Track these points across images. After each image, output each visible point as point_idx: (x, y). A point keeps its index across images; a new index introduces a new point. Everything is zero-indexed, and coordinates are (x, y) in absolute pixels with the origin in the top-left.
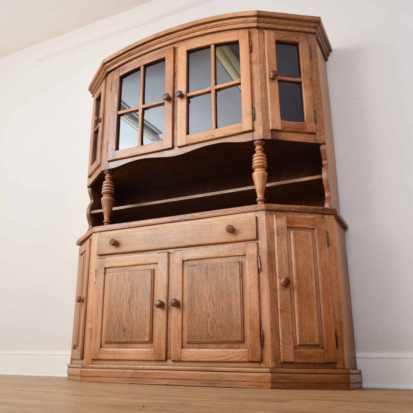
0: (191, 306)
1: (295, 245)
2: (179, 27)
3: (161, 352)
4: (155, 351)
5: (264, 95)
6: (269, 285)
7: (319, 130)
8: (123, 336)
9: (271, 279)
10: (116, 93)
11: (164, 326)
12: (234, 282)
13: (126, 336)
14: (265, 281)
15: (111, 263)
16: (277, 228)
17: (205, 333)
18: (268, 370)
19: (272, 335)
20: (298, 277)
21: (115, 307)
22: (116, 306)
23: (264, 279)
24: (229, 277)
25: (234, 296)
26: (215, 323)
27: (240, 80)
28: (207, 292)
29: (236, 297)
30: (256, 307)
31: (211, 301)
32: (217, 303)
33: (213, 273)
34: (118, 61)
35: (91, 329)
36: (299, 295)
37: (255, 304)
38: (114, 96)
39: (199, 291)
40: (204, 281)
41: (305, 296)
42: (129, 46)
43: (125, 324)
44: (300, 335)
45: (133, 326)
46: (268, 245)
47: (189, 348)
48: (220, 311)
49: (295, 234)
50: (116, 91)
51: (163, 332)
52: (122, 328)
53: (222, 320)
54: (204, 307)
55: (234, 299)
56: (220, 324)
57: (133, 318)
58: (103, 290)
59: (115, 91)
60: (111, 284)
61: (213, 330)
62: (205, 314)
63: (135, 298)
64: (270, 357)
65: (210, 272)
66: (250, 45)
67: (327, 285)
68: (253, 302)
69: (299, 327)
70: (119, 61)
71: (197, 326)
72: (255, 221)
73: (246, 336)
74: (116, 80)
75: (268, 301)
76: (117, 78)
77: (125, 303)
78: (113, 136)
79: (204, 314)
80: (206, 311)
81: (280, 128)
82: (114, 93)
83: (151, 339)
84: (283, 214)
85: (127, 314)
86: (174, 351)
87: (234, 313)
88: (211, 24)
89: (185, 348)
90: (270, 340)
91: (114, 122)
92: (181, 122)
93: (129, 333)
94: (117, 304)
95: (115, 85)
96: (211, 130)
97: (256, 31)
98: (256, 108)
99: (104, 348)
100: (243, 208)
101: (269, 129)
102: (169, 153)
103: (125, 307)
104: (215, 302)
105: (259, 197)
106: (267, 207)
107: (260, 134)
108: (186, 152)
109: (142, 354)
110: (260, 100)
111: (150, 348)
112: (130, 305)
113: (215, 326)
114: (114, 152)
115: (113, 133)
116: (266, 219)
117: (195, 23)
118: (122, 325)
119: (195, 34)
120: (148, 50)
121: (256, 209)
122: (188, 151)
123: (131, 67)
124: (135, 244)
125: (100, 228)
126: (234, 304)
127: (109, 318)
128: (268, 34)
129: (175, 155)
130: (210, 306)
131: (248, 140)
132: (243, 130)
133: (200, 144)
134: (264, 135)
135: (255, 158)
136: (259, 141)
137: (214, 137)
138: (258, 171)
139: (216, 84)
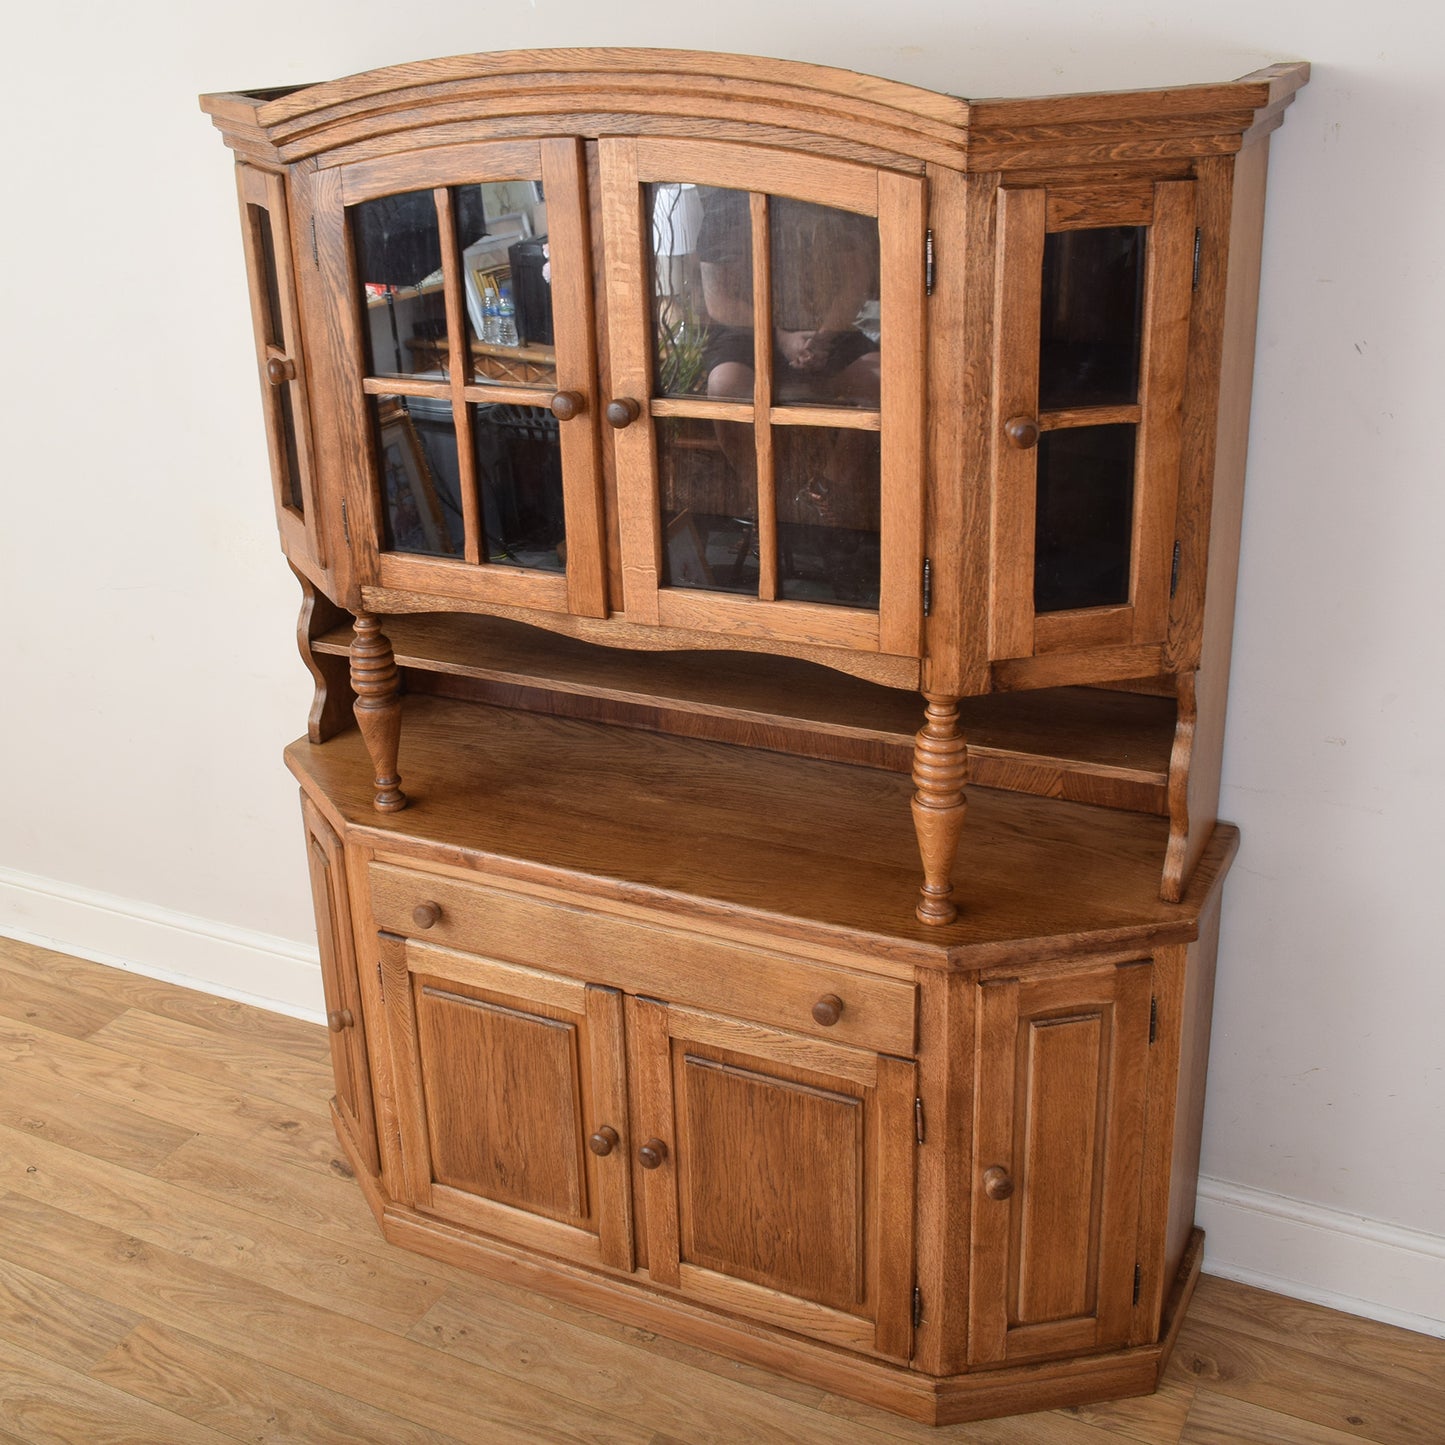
0: (704, 1172)
1: (1041, 1069)
2: (598, 61)
3: (619, 1251)
4: (601, 1245)
5: (973, 512)
6: (947, 1184)
7: (1183, 620)
8: (498, 1181)
9: (955, 1168)
10: (341, 289)
11: (622, 1194)
12: (837, 1154)
13: (509, 1183)
14: (936, 1171)
15: (428, 965)
16: (984, 1026)
17: (748, 1252)
18: (929, 1383)
19: (948, 1305)
20: (1039, 1156)
21: (460, 1098)
22: (465, 1096)
23: (931, 1165)
24: (820, 1136)
25: (834, 1191)
26: (779, 1237)
27: (879, 422)
28: (752, 1154)
29: (844, 1194)
30: (902, 1233)
31: (764, 1180)
32: (785, 1193)
33: (771, 1110)
35: (394, 1121)
36: (1037, 1203)
37: (902, 1227)
38: (335, 298)
39: (727, 1141)
40: (743, 1121)
41: (1056, 1204)
43: (501, 1152)
44: (1029, 1300)
45: (526, 1165)
46: (952, 1075)
47: (700, 1265)
48: (793, 1214)
49: (1042, 1038)
50: (340, 278)
51: (621, 1205)
52: (493, 1164)
53: (798, 1237)
54: (743, 1187)
55: (835, 1198)
56: (795, 1245)
57: (522, 1143)
58: (415, 1034)
59: (335, 278)
60: (439, 1029)
61: (771, 1252)
62: (748, 1206)
63: (524, 1094)
64: (938, 1353)
65: (761, 1102)
66: (930, 261)
67: (1131, 1157)
68: (894, 1221)
69: (1027, 1282)
71: (724, 1227)
72: (913, 999)
73: (870, 1290)
75: (939, 1222)
76: (336, 213)
77: (492, 1097)
78: (360, 487)
79: (744, 1205)
80: (749, 1200)
81: (1027, 653)
82: (333, 284)
83: (586, 1210)
84: (1009, 973)
85: (503, 1129)
86: (658, 1261)
87: (837, 1233)
88: (748, 84)
89: (691, 1263)
90: (940, 1316)
91: (353, 425)
92: (634, 525)
93: (516, 1178)
94: (467, 1091)
95: (332, 247)
96: (759, 600)
97: (963, 186)
98: (939, 566)
99: (444, 1187)
100: (872, 942)
101: (986, 654)
102: (594, 630)
103: (495, 1109)
104: (777, 1186)
105: (932, 886)
106: (957, 962)
107: (947, 673)
108: (660, 648)
109: (563, 1240)
110: (958, 537)
111: (586, 1229)
112: (509, 1108)
113: (778, 1246)
114: (373, 557)
115: (360, 476)
116: (949, 998)
117: (675, 68)
118: (492, 1153)
119: (675, 107)
120: (460, 113)
121: (919, 961)
122: (669, 649)
123: (392, 179)
124: (503, 936)
125: (369, 836)
126: (835, 1210)
127: (448, 1120)
128: (1014, 209)
129: (619, 645)
130: (763, 1192)
131: (900, 686)
132: (885, 648)
133: (712, 635)
134: (962, 683)
135: (927, 756)
136: (940, 698)
137: (768, 637)
138: (933, 806)
139: (776, 402)
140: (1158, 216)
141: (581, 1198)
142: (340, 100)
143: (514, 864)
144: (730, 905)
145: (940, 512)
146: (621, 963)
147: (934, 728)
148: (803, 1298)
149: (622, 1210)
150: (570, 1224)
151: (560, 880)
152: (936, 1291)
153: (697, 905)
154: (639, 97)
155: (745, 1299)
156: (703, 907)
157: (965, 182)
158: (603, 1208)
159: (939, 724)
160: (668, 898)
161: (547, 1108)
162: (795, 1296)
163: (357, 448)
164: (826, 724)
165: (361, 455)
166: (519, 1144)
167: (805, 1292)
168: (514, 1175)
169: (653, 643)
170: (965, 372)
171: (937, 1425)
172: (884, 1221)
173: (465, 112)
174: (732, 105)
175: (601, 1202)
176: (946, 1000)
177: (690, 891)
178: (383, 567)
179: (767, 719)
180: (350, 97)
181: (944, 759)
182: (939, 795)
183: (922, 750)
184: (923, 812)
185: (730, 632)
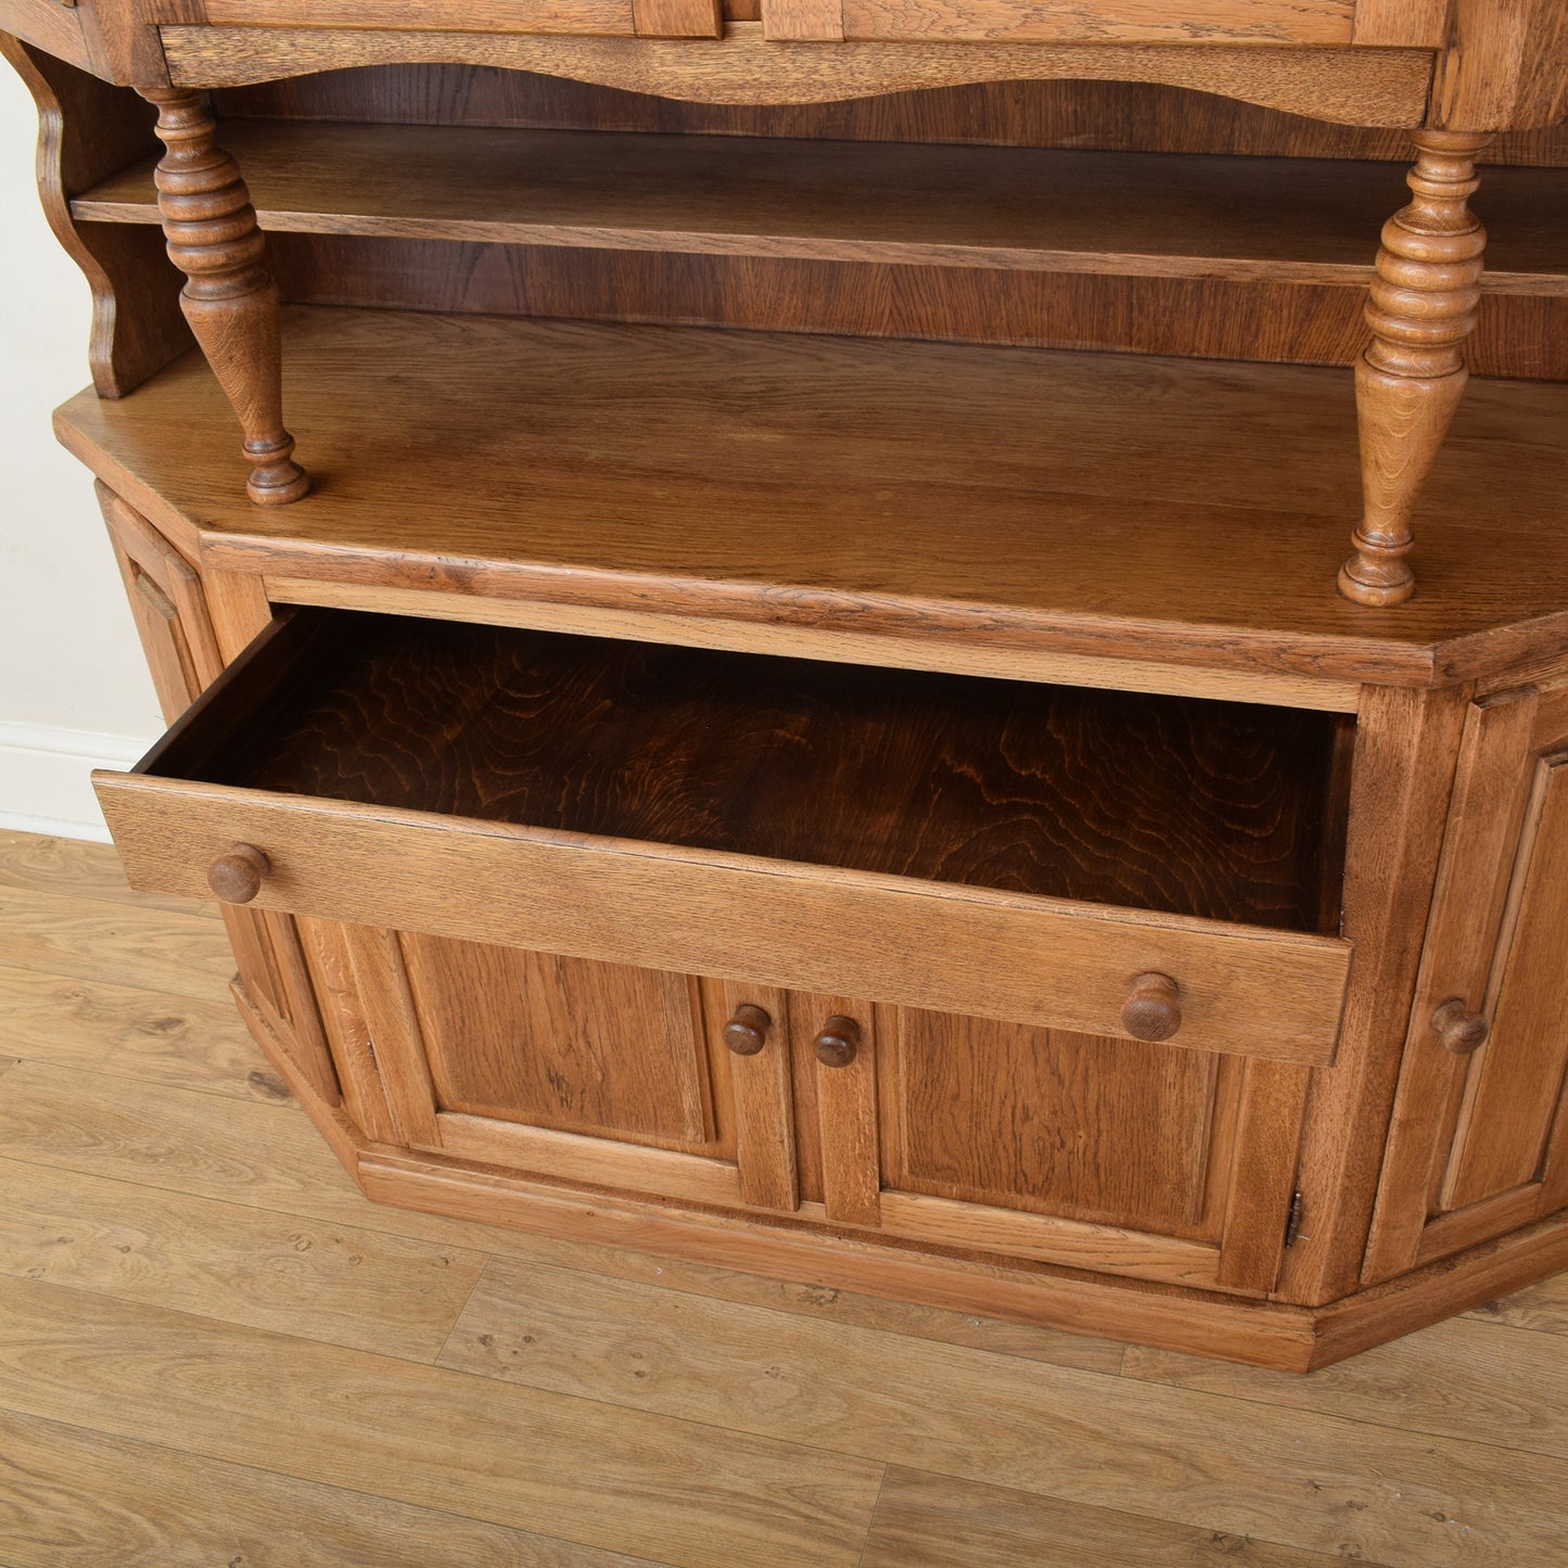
0: (931, 1062)
3: (772, 1181)
4: (742, 1179)
6: (1371, 1037)
8: (554, 1101)
9: (1386, 1012)
11: (779, 1102)
13: (576, 1103)
17: (1005, 1170)
18: (1304, 1320)
19: (1345, 1209)
21: (477, 984)
22: (484, 980)
25: (1173, 1070)
26: (1063, 1144)
29: (1190, 1073)
30: (1285, 1120)
31: (1041, 1062)
32: (1078, 1078)
35: (360, 1026)
36: (1503, 1041)
37: (1285, 1111)
41: (1527, 1038)
43: (558, 1060)
44: (1465, 1181)
45: (605, 1074)
46: (1405, 865)
47: (914, 1190)
48: (1092, 1108)
51: (775, 1120)
52: (543, 1073)
53: (1097, 1142)
54: (1001, 1077)
55: (1170, 1079)
56: (1090, 1154)
57: (596, 1044)
61: (1046, 1167)
62: (1008, 1103)
64: (1320, 1276)
68: (1272, 1103)
71: (963, 1137)
73: (1215, 1203)
75: (1349, 1096)
79: (1002, 1103)
80: (1011, 1094)
83: (713, 1128)
84: (1521, 678)
85: (559, 1024)
86: (841, 1193)
87: (1169, 1128)
89: (898, 1189)
90: (1330, 1226)
93: (586, 1095)
94: (489, 973)
99: (460, 1116)
102: (690, 71)
103: (542, 996)
104: (1065, 1071)
105: (1380, 530)
106: (1448, 670)
108: (840, 96)
109: (673, 1175)
111: (711, 1157)
112: (569, 992)
113: (1060, 1157)
116: (1422, 734)
118: (540, 1060)
121: (1371, 674)
122: (858, 95)
125: (250, 551)
126: (1169, 1099)
127: (458, 1021)
130: (1038, 1081)
131: (1382, 120)
132: (1365, 34)
133: (961, 51)
134: (1522, 99)
135: (1409, 272)
136: (1459, 142)
137: (1095, 37)
138: (1415, 376)
141: (704, 1114)
143: (550, 575)
144: (992, 607)
147: (1428, 210)
148: (1093, 1222)
149: (777, 1125)
150: (684, 1152)
151: (643, 596)
152: (1328, 1195)
153: (924, 616)
155: (994, 1233)
156: (936, 617)
158: (743, 1126)
159: (1444, 200)
160: (865, 608)
161: (639, 986)
162: (1081, 1221)
164: (1111, 256)
166: (589, 1045)
167: (1096, 1214)
168: (583, 1092)
169: (824, 85)
171: (1309, 1370)
172: (1254, 1103)
175: (740, 1116)
176: (1416, 740)
177: (906, 591)
179: (992, 258)
181: (1443, 276)
182: (1427, 351)
183: (1397, 257)
184: (1387, 392)
185: (1006, 35)
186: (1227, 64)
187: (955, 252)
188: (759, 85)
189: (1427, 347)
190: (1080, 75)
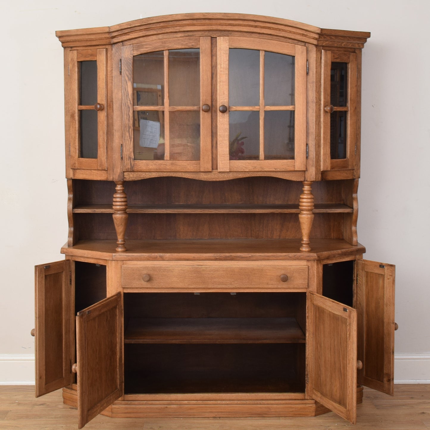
2: (223, 16)
5: (318, 130)
7: (357, 164)
10: (129, 80)
18: (313, 402)
27: (294, 108)
34: (130, 33)
38: (127, 83)
42: (149, 18)
50: (129, 76)
59: (128, 76)
66: (308, 67)
70: (132, 33)
72: (307, 271)
74: (128, 60)
76: (130, 58)
78: (129, 140)
81: (329, 169)
82: (127, 78)
88: (262, 23)
91: (129, 120)
92: (223, 142)
95: (127, 67)
96: (260, 160)
97: (314, 49)
98: (310, 145)
100: (295, 256)
101: (320, 170)
102: (206, 176)
105: (305, 239)
106: (319, 257)
107: (312, 175)
108: (228, 179)
110: (314, 137)
114: (132, 162)
115: (129, 136)
117: (244, 18)
119: (241, 29)
120: (175, 30)
121: (308, 258)
122: (230, 179)
123: (151, 48)
124: (172, 280)
125: (122, 256)
128: (326, 55)
129: (214, 180)
131: (299, 180)
132: (296, 169)
133: (244, 173)
134: (316, 177)
135: (305, 200)
136: (309, 182)
137: (263, 170)
138: (307, 214)
139: (266, 105)
140: (351, 61)
142: (139, 25)
143: (177, 255)
144: (251, 254)
145: (310, 131)
146: (215, 280)
147: (306, 192)
153: (240, 256)
154: (230, 27)
156: (242, 256)
157: (315, 48)
159: (308, 191)
160: (231, 255)
163: (129, 127)
165: (131, 130)
169: (225, 178)
170: (316, 94)
171: (315, 416)
173: (177, 29)
174: (257, 29)
176: (316, 269)
177: (237, 253)
178: (135, 164)
179: (239, 211)
180: (143, 24)
181: (309, 200)
182: (308, 211)
183: (303, 198)
184: (304, 217)
185: (251, 170)
186: (279, 174)
187: (233, 211)
188: (216, 178)
189: (308, 210)
190: (260, 176)
